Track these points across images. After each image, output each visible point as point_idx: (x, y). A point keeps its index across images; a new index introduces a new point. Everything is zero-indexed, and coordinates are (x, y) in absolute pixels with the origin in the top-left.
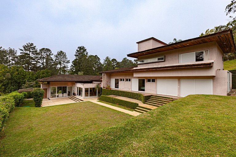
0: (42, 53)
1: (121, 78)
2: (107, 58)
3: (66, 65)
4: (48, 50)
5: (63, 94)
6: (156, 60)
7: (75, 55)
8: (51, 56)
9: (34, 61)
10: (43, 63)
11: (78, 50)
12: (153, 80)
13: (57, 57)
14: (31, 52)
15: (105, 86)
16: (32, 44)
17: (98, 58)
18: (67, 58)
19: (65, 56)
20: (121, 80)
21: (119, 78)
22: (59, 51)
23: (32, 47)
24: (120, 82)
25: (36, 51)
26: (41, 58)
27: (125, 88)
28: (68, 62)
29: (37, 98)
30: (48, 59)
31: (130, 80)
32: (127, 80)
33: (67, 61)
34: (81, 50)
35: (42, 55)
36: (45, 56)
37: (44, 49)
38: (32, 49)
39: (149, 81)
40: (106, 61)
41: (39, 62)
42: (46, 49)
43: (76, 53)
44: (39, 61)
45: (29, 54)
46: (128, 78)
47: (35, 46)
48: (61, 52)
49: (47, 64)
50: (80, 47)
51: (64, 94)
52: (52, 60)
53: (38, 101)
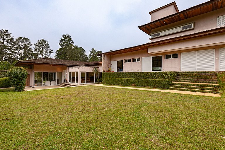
0: (19, 42)
1: (126, 59)
2: (93, 50)
3: (49, 55)
4: (26, 40)
5: (51, 81)
6: (180, 29)
7: (60, 44)
8: (30, 47)
9: (9, 51)
10: (21, 53)
11: (63, 38)
12: (175, 55)
13: (37, 46)
14: (5, 40)
15: (105, 70)
16: (6, 31)
17: (83, 50)
18: (50, 48)
19: (47, 45)
20: (126, 61)
21: (123, 59)
22: (40, 39)
23: (6, 34)
24: (124, 64)
25: (12, 39)
26: (17, 48)
27: (132, 70)
28: (51, 52)
29: (16, 81)
30: (27, 49)
31: (139, 60)
32: (135, 60)
33: (49, 51)
34: (66, 40)
35: (19, 45)
36: (23, 46)
37: (21, 38)
38: (6, 37)
39: (168, 57)
40: (92, 52)
41: (16, 53)
42: (24, 38)
43: (61, 42)
44: (15, 51)
45: (3, 43)
46: (136, 57)
47: (10, 34)
48: (43, 40)
49: (25, 55)
50: (65, 36)
51: (53, 82)
52: (31, 51)
53: (18, 85)
